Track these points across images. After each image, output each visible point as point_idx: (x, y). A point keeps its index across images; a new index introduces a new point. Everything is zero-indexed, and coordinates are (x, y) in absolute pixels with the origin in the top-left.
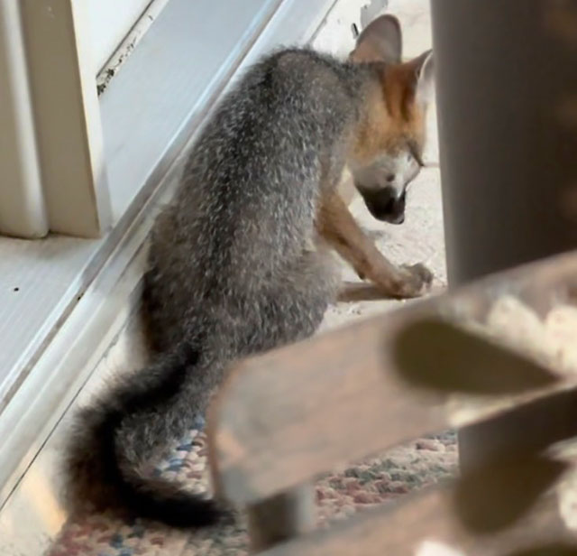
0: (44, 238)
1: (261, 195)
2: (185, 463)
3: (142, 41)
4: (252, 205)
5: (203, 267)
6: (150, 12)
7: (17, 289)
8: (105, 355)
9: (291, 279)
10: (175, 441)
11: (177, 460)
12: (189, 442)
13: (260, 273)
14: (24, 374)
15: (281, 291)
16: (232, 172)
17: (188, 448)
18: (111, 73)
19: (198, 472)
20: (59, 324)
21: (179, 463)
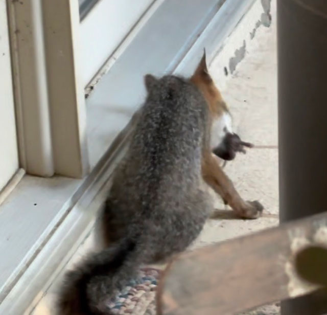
0: (52, 177)
1: (174, 160)
2: (124, 305)
3: (109, 71)
4: (169, 167)
5: (141, 200)
6: (114, 56)
7: (35, 205)
8: (82, 243)
9: (189, 208)
10: (118, 291)
11: (119, 303)
12: (126, 293)
13: (173, 203)
14: (38, 252)
15: (183, 214)
16: (158, 148)
17: (125, 296)
18: (92, 88)
19: (131, 310)
20: (58, 225)
21: (120, 304)
